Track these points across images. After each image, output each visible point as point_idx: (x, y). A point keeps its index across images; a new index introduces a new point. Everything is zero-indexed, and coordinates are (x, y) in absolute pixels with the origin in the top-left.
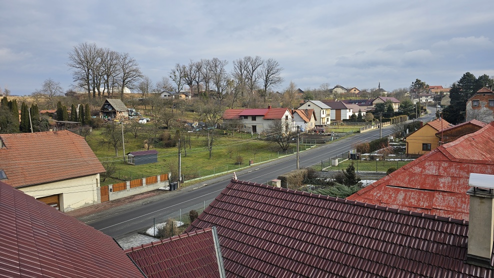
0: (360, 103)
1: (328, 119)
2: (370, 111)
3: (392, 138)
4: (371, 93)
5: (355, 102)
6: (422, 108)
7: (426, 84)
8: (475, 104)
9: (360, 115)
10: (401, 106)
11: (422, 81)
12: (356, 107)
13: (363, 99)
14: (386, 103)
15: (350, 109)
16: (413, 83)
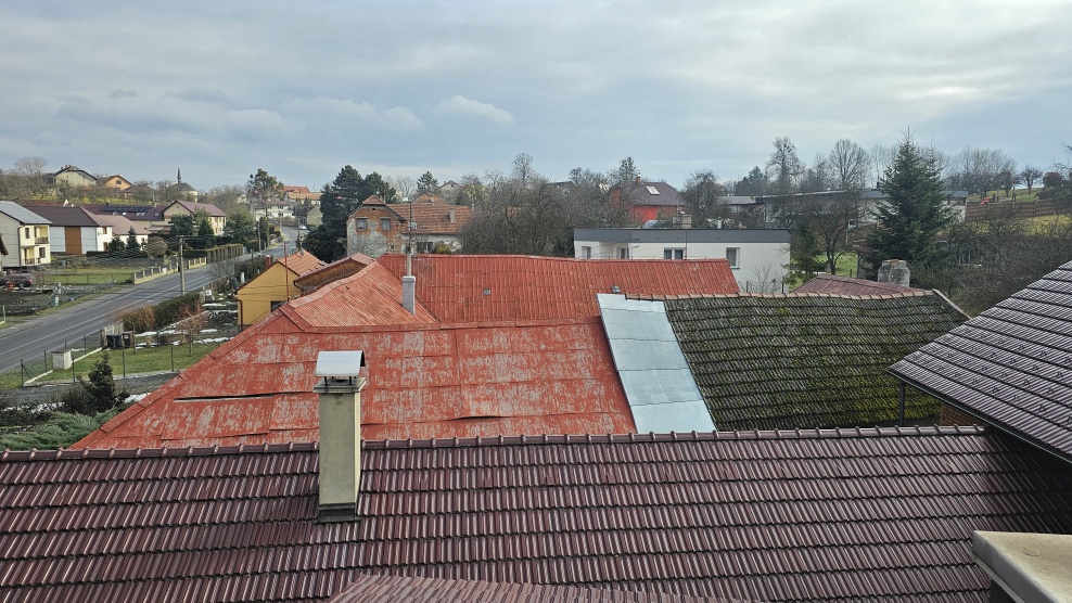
0: (132, 213)
1: (42, 251)
2: (159, 234)
3: (210, 292)
4: (160, 192)
5: (119, 210)
6: (272, 229)
7: (278, 181)
8: (361, 224)
9: (132, 242)
10: (228, 224)
11: (270, 175)
12: (122, 222)
13: (140, 203)
14: (196, 216)
15: (105, 228)
16: (252, 176)
